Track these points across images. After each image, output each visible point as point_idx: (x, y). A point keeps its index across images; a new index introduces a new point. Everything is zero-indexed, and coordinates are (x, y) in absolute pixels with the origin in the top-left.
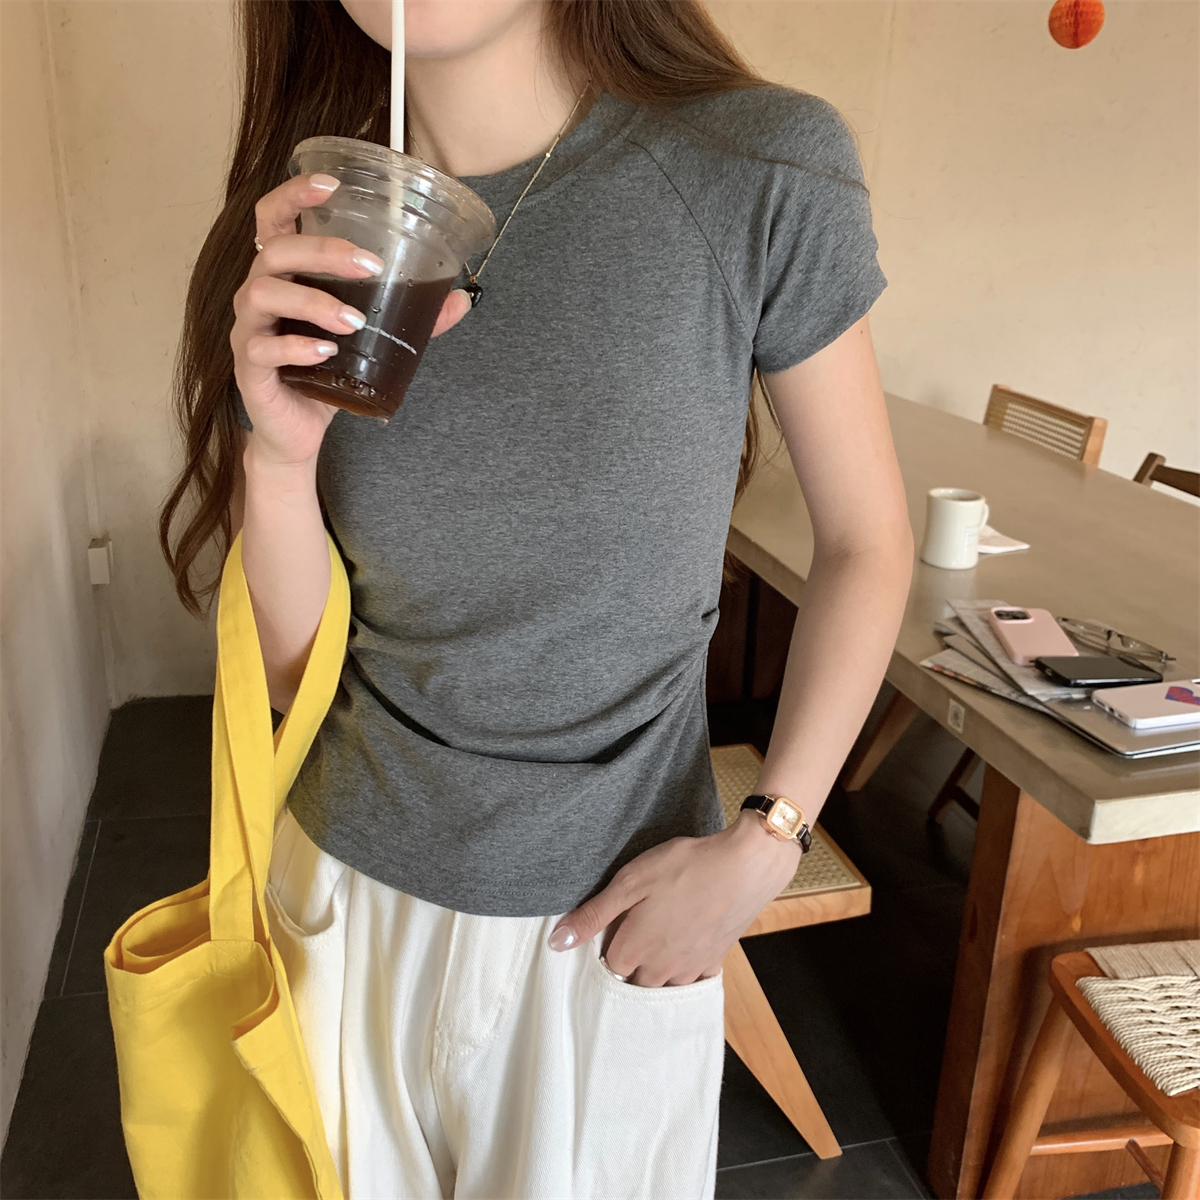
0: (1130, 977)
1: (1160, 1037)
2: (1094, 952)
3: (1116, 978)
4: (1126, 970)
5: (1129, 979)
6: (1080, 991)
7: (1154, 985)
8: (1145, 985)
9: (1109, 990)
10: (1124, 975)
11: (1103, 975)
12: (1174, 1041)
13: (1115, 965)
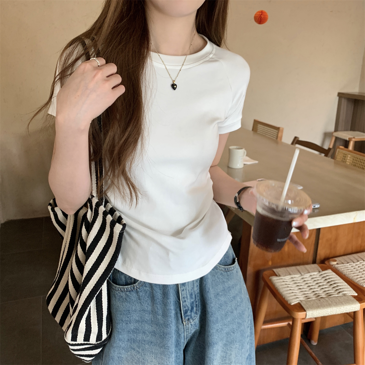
0: (283, 276)
1: (290, 290)
2: (275, 270)
3: (280, 276)
4: (283, 274)
6: (270, 280)
7: (290, 278)
8: (288, 278)
9: (277, 279)
11: (276, 275)
12: (294, 291)
13: (280, 273)
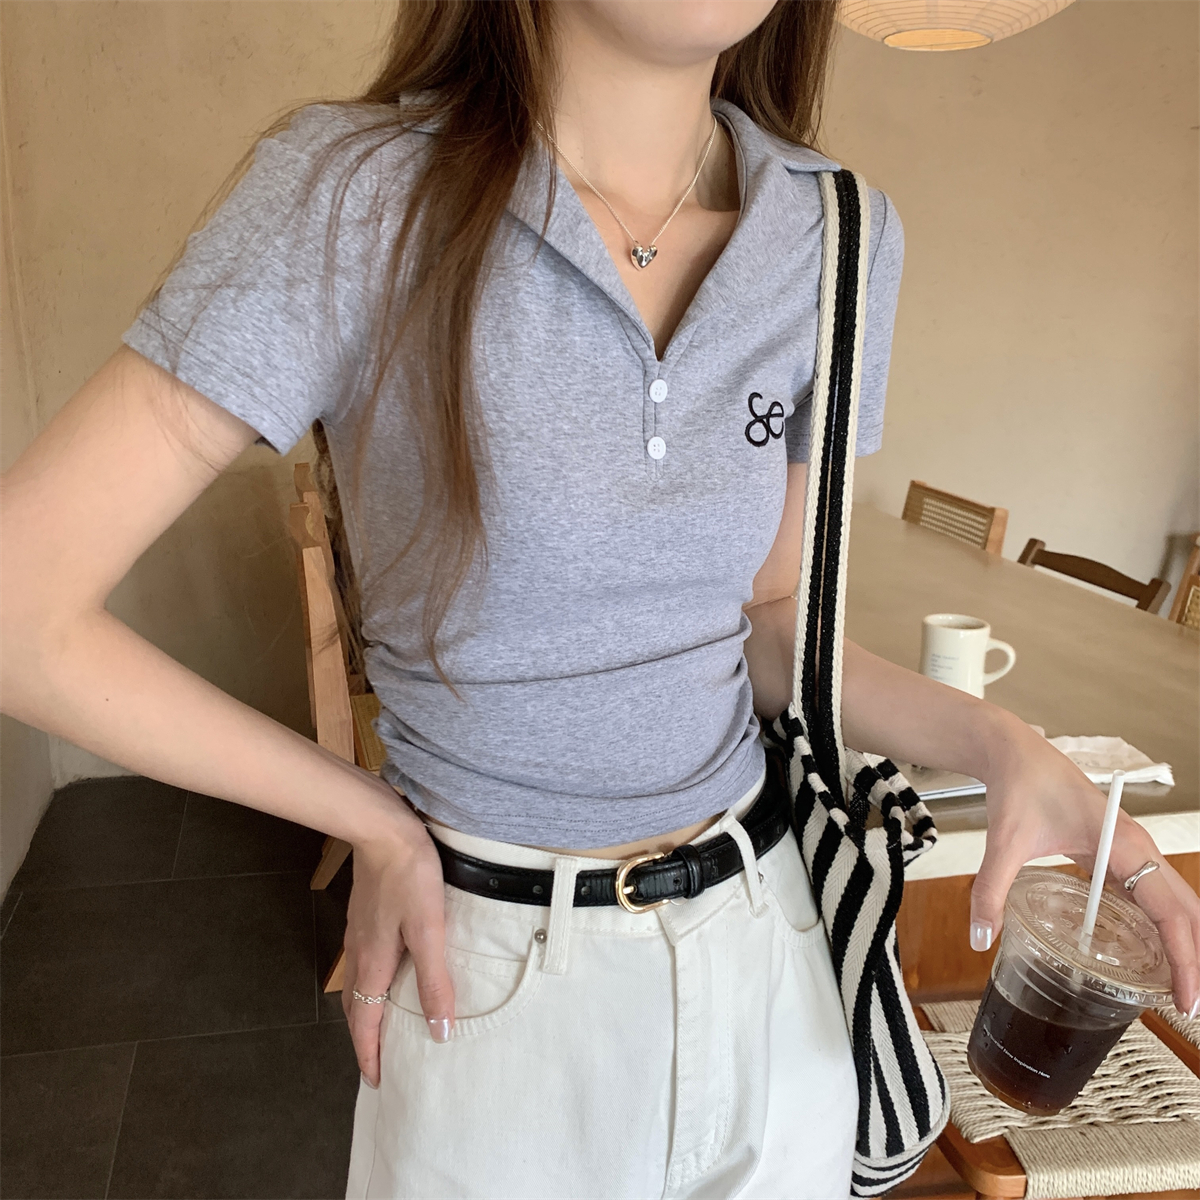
0: (957, 1030)
2: (928, 1007)
3: (943, 1031)
4: (955, 1024)
5: (956, 1032)
10: (952, 1029)
13: (944, 1020)
